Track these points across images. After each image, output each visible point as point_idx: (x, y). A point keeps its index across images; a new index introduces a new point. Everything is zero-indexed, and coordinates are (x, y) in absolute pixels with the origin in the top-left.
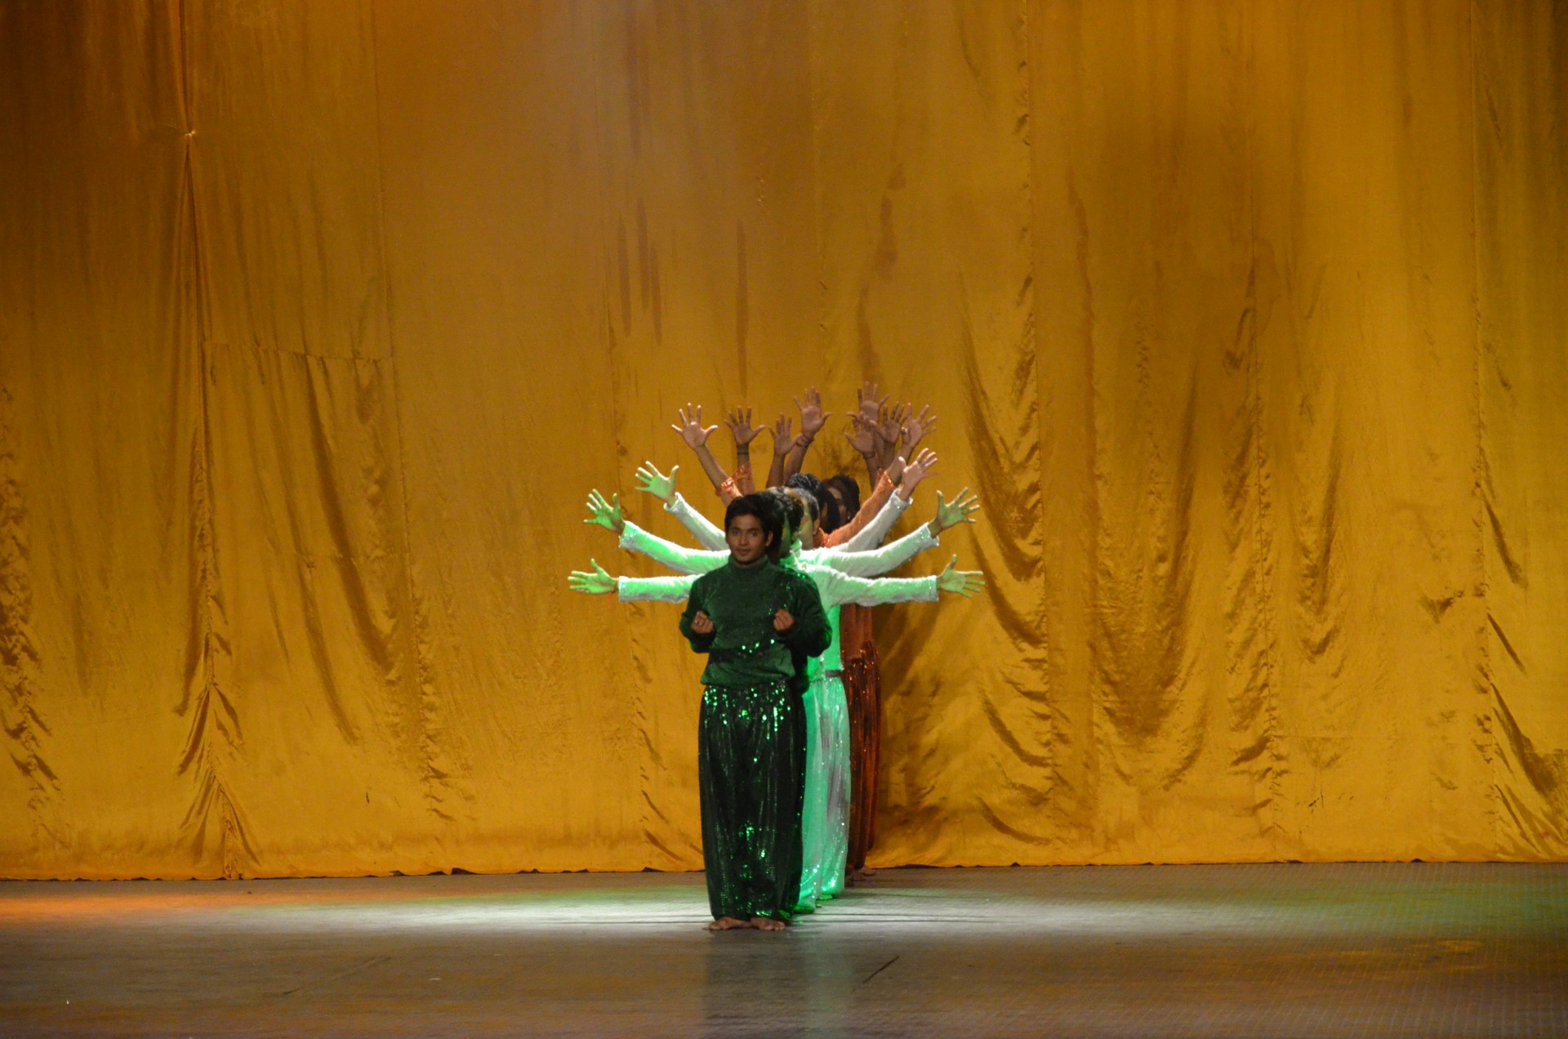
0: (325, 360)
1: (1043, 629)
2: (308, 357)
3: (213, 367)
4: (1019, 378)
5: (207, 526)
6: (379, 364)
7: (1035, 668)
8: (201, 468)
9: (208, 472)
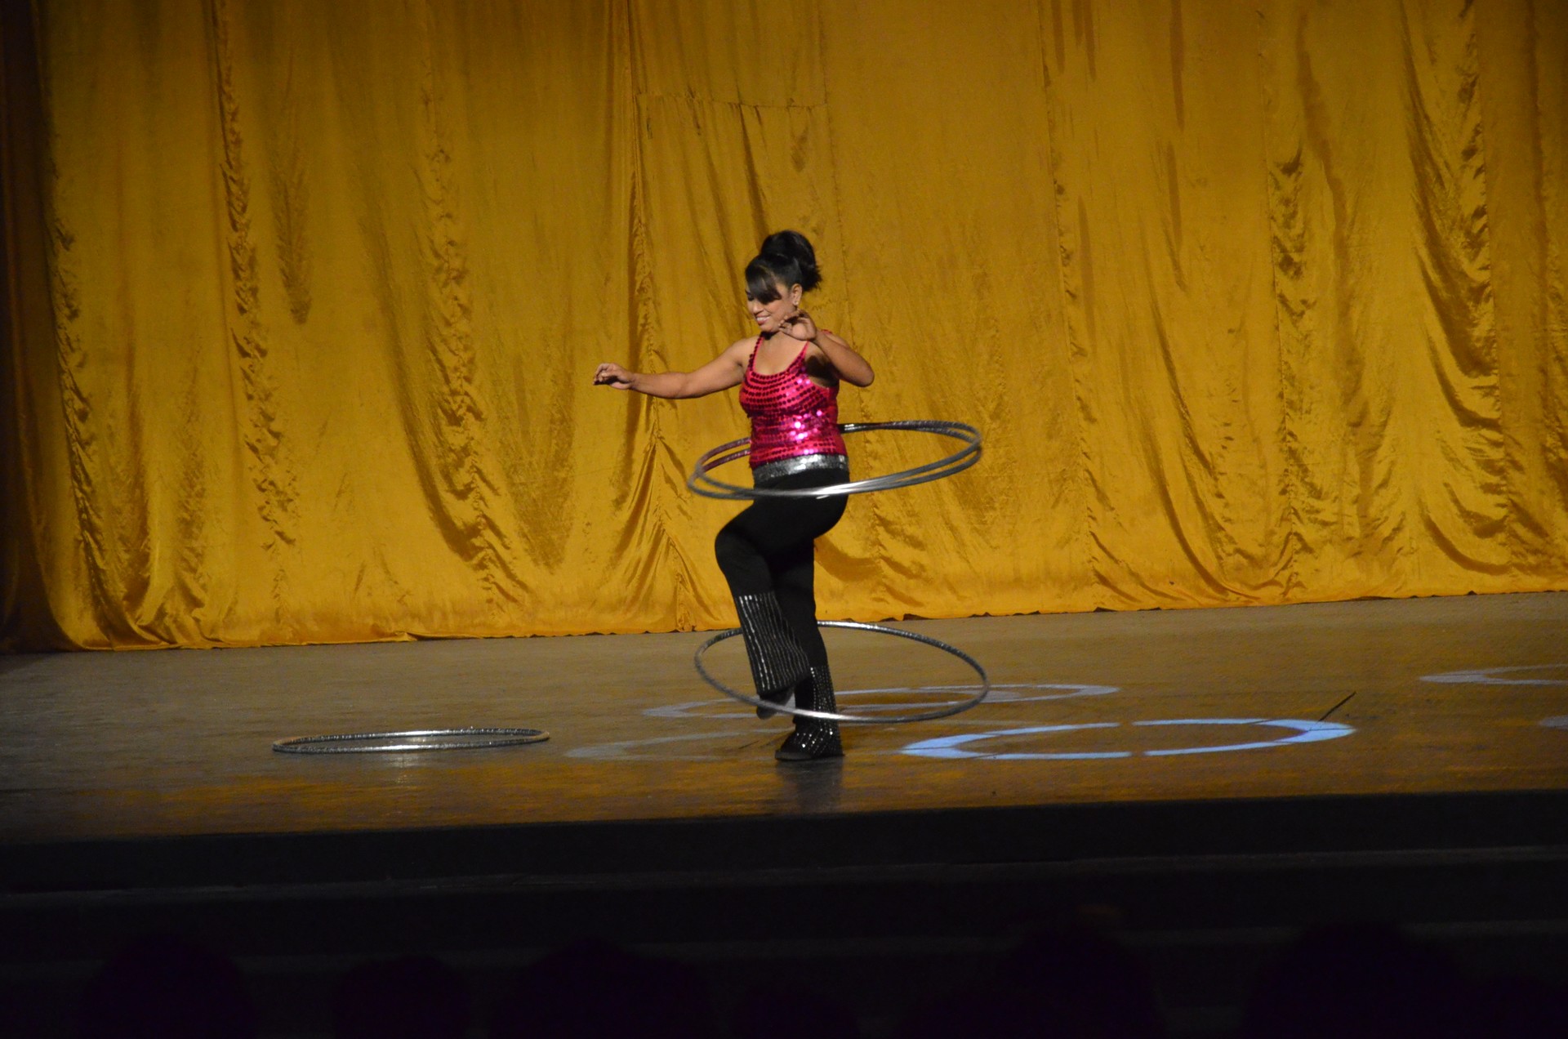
0: (758, 109)
1: (1494, 355)
2: (742, 106)
3: (649, 120)
4: (1463, 101)
5: (648, 279)
6: (813, 110)
7: (1486, 395)
8: (640, 221)
9: (646, 226)
